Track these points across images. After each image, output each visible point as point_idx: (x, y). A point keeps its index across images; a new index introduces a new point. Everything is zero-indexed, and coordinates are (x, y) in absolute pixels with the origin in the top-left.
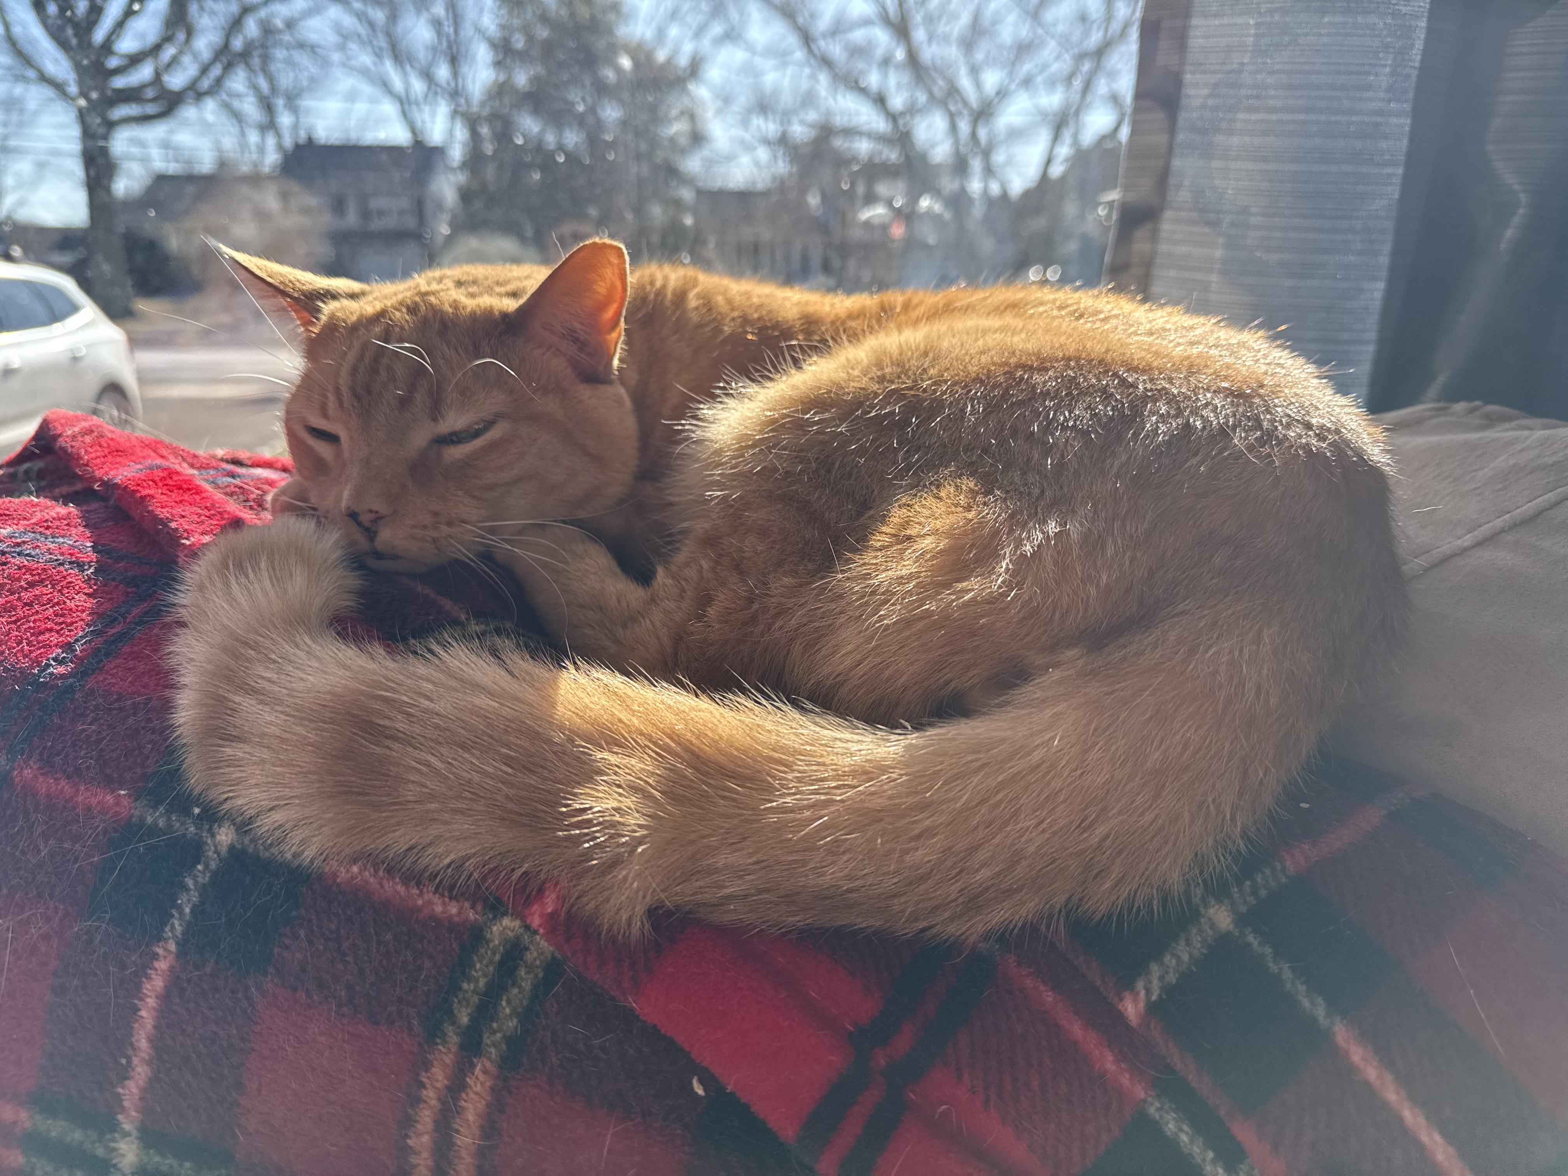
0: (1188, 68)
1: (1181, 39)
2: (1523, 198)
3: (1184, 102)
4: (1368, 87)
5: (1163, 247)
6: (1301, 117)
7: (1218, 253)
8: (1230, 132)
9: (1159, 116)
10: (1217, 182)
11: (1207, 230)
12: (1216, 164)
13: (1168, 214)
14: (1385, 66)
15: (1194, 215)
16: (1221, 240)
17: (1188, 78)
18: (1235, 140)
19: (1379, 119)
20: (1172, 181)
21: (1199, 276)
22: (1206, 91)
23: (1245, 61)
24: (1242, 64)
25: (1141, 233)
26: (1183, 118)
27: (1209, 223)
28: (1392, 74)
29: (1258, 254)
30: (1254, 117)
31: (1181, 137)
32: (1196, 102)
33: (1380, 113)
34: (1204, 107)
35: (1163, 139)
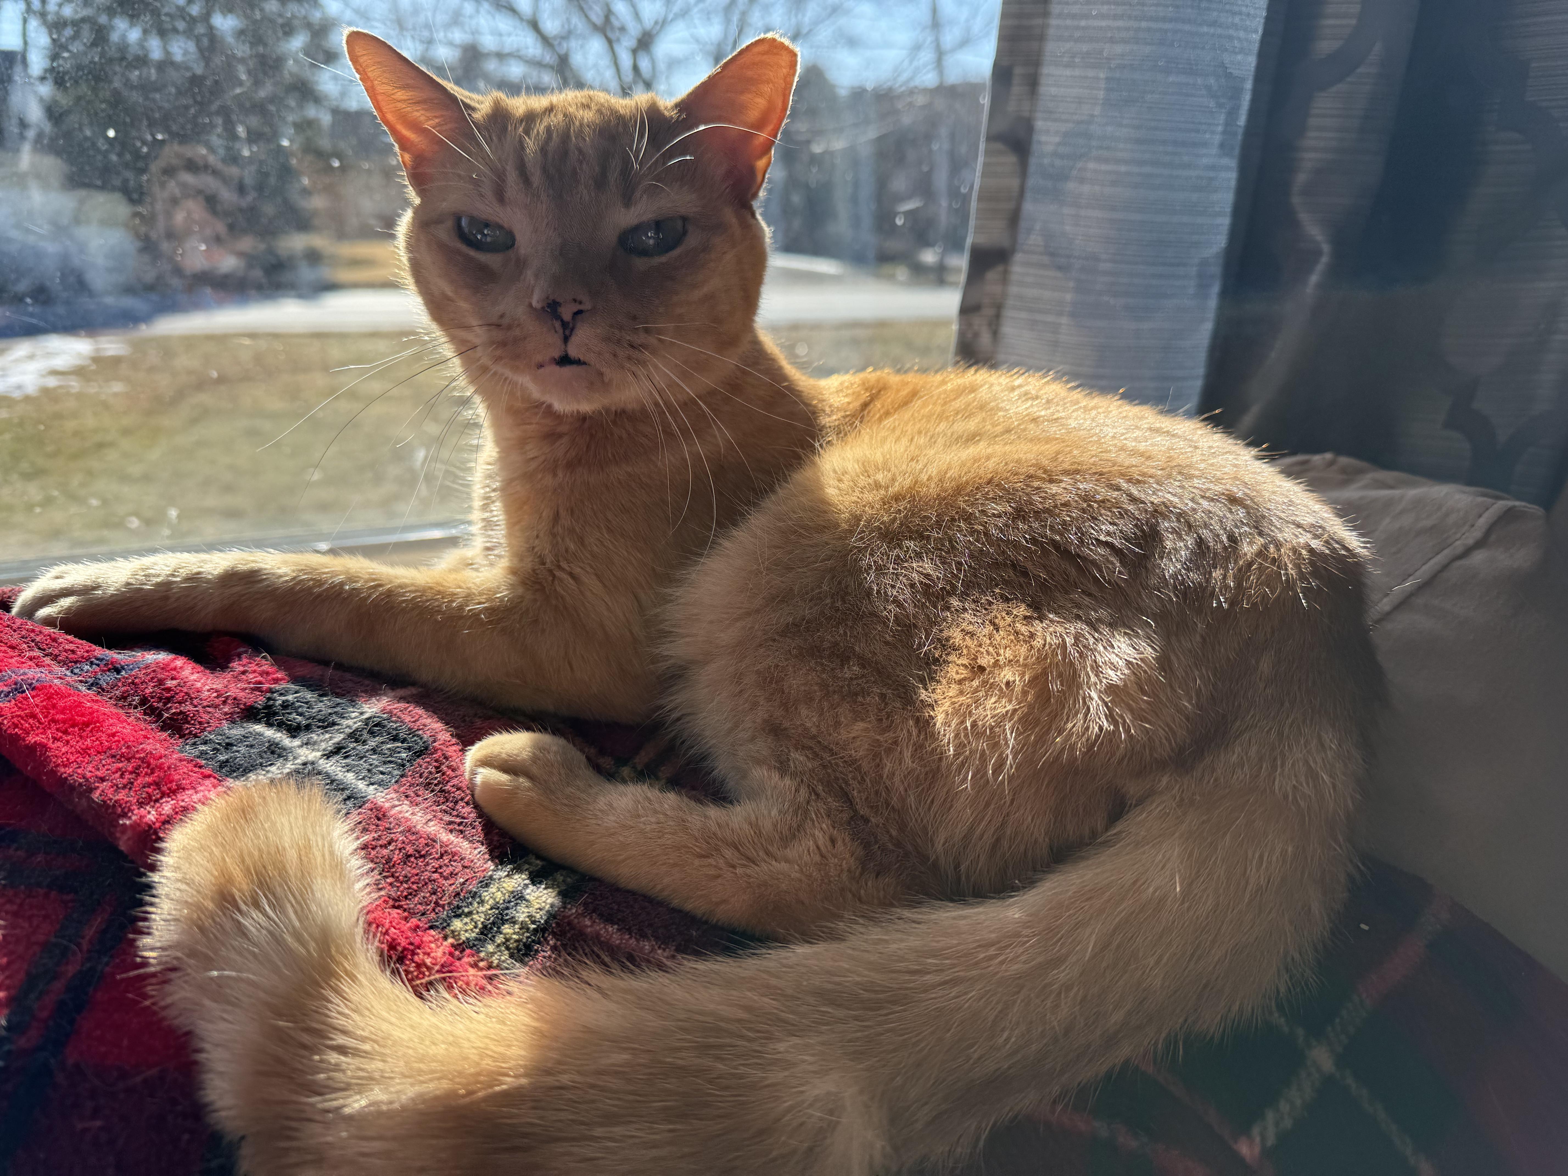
0: (1039, 115)
1: (1033, 83)
2: (1326, 248)
3: (1035, 147)
4: (1205, 144)
5: (1013, 290)
6: (1147, 169)
7: (1069, 297)
8: (1082, 181)
9: (1011, 159)
10: (1068, 228)
11: (1059, 274)
12: (1066, 211)
13: (1018, 257)
14: (1218, 125)
15: (1046, 259)
16: (1071, 284)
17: (1039, 124)
18: (1086, 189)
19: (1212, 174)
20: (1023, 224)
21: (1050, 318)
22: (1057, 139)
23: (1096, 113)
24: (1092, 116)
25: (992, 275)
26: (1033, 161)
27: (1060, 268)
28: (1224, 132)
29: (1105, 298)
30: (1104, 167)
31: (1031, 182)
32: (1049, 149)
33: (1213, 168)
34: (1055, 154)
35: (1015, 183)
